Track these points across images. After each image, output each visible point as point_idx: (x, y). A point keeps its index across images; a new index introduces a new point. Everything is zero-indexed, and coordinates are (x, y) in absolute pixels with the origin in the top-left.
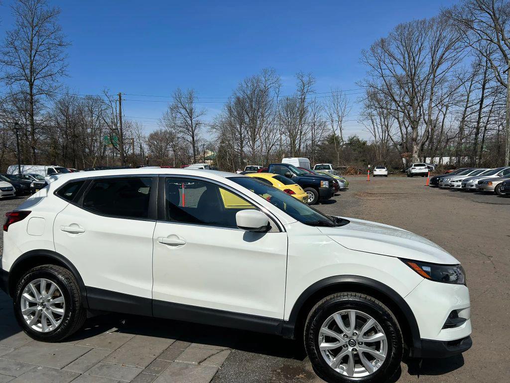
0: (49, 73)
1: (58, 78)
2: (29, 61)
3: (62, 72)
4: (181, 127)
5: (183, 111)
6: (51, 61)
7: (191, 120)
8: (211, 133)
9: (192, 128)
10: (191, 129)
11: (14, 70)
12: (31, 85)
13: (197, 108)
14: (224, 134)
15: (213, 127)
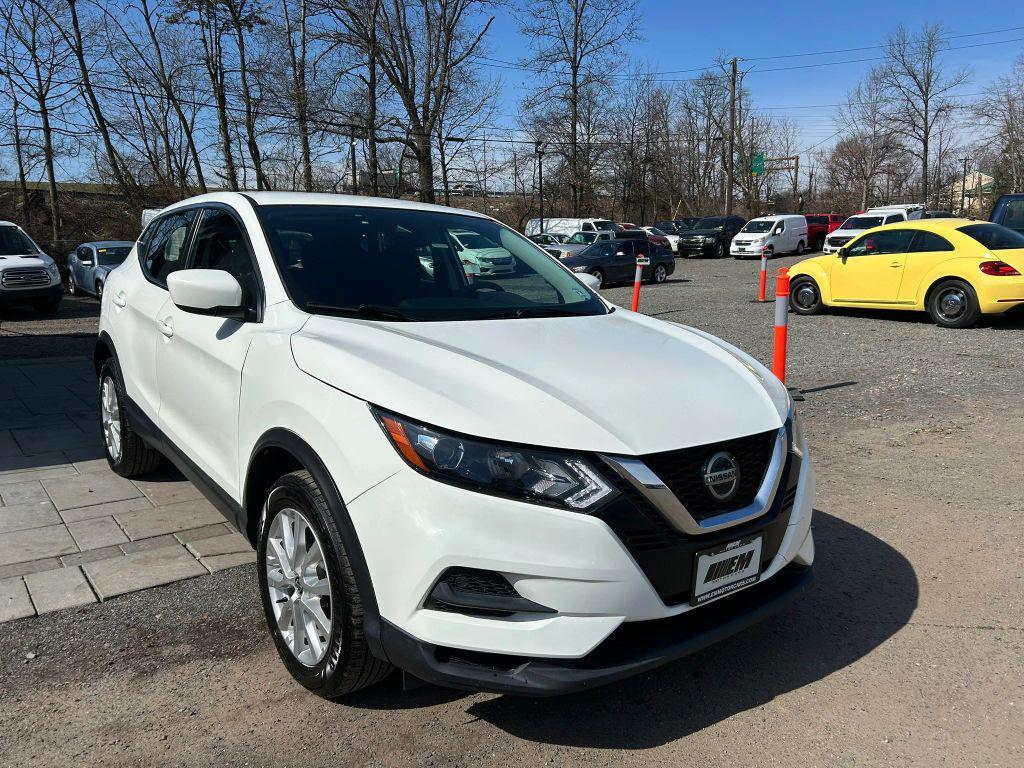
0: (607, 38)
1: (625, 46)
2: (573, 21)
3: (630, 33)
4: (896, 120)
5: (906, 81)
6: (613, 13)
7: (926, 102)
8: (972, 129)
9: (925, 120)
10: (921, 122)
11: (548, 44)
12: (575, 68)
13: (945, 68)
14: (1009, 129)
15: (980, 112)
